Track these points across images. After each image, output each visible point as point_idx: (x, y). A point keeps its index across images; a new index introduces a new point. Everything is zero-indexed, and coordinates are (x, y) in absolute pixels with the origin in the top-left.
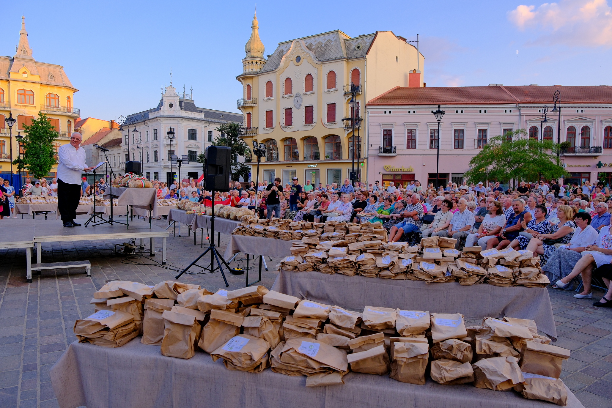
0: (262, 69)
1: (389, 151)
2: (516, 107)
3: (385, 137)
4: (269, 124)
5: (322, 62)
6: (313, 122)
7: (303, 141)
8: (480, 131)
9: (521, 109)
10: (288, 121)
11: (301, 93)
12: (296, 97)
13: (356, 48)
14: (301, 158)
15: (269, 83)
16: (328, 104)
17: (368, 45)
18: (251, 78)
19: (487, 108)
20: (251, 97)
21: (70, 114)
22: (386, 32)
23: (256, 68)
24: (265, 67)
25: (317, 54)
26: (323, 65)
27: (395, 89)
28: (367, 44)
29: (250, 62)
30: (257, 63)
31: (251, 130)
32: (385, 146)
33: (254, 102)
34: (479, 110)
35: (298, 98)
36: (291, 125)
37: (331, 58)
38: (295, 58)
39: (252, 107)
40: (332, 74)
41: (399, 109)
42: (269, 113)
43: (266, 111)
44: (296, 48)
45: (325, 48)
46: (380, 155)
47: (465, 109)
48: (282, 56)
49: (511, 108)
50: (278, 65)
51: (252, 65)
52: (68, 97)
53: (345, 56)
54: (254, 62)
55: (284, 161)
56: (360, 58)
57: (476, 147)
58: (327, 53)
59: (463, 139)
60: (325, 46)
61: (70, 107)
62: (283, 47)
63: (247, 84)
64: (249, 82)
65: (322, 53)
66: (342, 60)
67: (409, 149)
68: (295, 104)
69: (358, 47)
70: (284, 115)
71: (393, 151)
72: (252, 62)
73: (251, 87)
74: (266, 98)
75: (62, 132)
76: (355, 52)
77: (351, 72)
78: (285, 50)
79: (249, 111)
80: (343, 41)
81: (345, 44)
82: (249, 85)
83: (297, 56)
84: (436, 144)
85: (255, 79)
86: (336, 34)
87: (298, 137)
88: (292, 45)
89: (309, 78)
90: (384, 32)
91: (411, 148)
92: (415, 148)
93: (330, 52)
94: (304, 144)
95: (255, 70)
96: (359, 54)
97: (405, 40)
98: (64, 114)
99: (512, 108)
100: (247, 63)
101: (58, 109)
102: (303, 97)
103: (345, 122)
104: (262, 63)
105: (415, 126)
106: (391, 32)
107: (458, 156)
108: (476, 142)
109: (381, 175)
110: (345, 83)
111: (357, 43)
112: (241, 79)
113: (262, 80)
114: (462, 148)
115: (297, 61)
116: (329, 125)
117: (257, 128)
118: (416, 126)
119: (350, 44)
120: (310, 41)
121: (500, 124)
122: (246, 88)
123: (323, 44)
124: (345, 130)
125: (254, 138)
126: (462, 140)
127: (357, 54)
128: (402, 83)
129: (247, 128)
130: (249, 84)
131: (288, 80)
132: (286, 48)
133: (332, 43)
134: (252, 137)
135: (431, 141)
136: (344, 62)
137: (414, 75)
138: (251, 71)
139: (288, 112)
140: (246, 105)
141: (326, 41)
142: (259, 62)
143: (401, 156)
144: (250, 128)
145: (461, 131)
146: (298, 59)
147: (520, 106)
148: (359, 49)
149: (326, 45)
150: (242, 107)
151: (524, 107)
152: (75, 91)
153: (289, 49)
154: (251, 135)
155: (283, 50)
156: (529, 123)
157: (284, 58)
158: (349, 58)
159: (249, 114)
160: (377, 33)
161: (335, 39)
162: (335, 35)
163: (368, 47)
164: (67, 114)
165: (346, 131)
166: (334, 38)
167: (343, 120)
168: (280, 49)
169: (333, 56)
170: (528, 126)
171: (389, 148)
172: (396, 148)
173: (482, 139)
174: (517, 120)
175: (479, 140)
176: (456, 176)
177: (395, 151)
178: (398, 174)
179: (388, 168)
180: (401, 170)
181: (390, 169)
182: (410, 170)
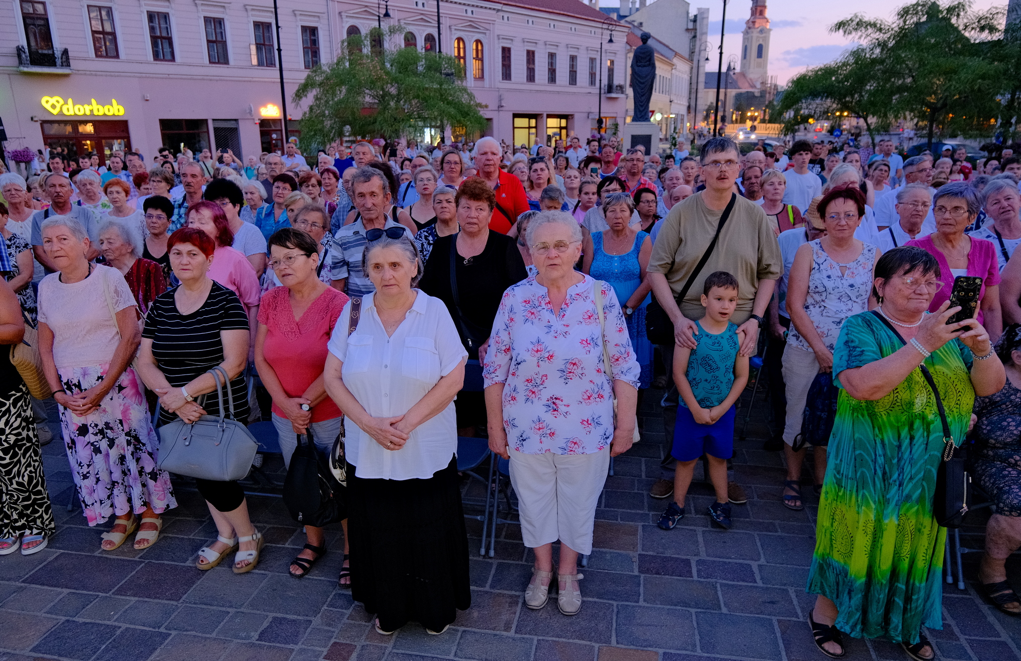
1: (50, 60)
3: (28, 21)
8: (257, 25)
32: (33, 44)
46: (26, 69)
57: (255, 61)
59: (226, 41)
67: (101, 56)
71: (59, 62)
84: (167, 50)
91: (107, 56)
92: (117, 56)
107: (221, 80)
108: (253, 48)
109: (38, 124)
114: (226, 62)
121: (295, 15)
126: (224, 43)
135: (154, 40)
143: (85, 74)
145: (220, 22)
156: (345, 19)
170: (344, 25)
171: (46, 52)
172: (65, 52)
173: (264, 45)
174: (324, 9)
175: (259, 47)
176: (222, 126)
177: (66, 62)
178: (85, 122)
179: (54, 106)
180: (92, 111)
181: (61, 108)
182: (115, 110)
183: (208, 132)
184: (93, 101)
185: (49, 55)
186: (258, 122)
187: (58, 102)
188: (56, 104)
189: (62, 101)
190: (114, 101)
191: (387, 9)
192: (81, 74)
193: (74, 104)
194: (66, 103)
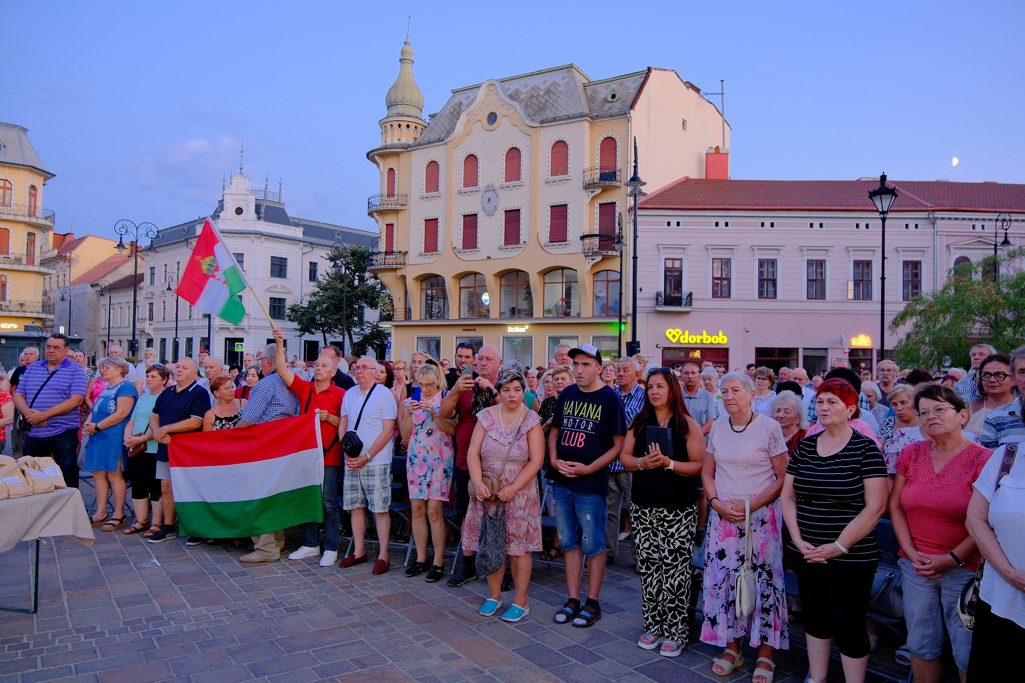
0: (418, 138)
1: (677, 301)
2: (929, 218)
3: (669, 274)
4: (431, 245)
5: (541, 123)
6: (521, 242)
7: (499, 279)
8: (857, 263)
9: (938, 222)
10: (470, 240)
11: (497, 185)
12: (486, 191)
13: (609, 99)
14: (494, 314)
15: (433, 166)
16: (551, 207)
17: (633, 91)
18: (397, 154)
19: (870, 220)
20: (396, 192)
21: (33, 220)
22: (666, 70)
23: (407, 137)
24: (424, 134)
25: (530, 110)
26: (543, 130)
27: (681, 181)
28: (630, 91)
29: (396, 125)
30: (408, 126)
31: (394, 257)
32: (668, 289)
33: (400, 202)
34: (855, 222)
35: (491, 195)
36: (475, 247)
37: (560, 115)
38: (486, 115)
39: (396, 211)
40: (560, 148)
41: (696, 218)
42: (432, 224)
43: (426, 220)
44: (488, 98)
45: (546, 97)
46: (659, 309)
47: (827, 219)
48: (459, 114)
49: (918, 220)
50: (450, 131)
51: (400, 131)
52: (33, 187)
53: (586, 111)
54: (404, 125)
55: (460, 318)
56: (618, 115)
57: (851, 295)
58: (550, 106)
59: (825, 280)
60: (546, 93)
61: (35, 206)
62: (461, 97)
63: (388, 167)
64: (392, 163)
65: (541, 106)
66: (582, 119)
67: (716, 297)
68: (485, 205)
69: (614, 96)
70: (462, 227)
71: (684, 302)
72: (400, 126)
73: (396, 172)
74: (425, 194)
75: (13, 254)
76: (607, 106)
77: (599, 143)
78: (465, 102)
79: (390, 219)
80: (582, 86)
81: (585, 91)
82: (391, 169)
83: (489, 112)
84: (771, 289)
85: (403, 157)
86: (568, 72)
87: (489, 272)
88: (482, 92)
89: (514, 154)
90: (662, 70)
91: (721, 297)
92: (729, 296)
93: (556, 105)
94: (501, 286)
95: (404, 141)
96: (615, 109)
97: (697, 90)
98: (20, 218)
99: (921, 220)
100: (389, 127)
101: (9, 208)
102: (501, 193)
103: (587, 241)
104: (419, 127)
105: (728, 251)
106: (673, 73)
107: (816, 313)
108: (851, 285)
109: (661, 350)
110: (587, 166)
111: (610, 89)
112: (377, 158)
113: (419, 160)
114: (823, 297)
115: (489, 123)
116: (553, 247)
117: (407, 252)
118: (731, 251)
119: (595, 91)
120: (513, 87)
121: (898, 252)
122: (386, 174)
123: (541, 90)
124: (588, 258)
125: (399, 273)
126: (823, 282)
127: (610, 108)
128: (694, 172)
129: (387, 253)
130: (392, 167)
131: (471, 159)
132: (467, 99)
133: (560, 89)
134: (395, 270)
135: (761, 281)
136: (586, 123)
137: (716, 158)
138: (396, 141)
139: (470, 222)
140: (386, 207)
141: (547, 85)
142: (412, 126)
143: (702, 311)
144: (392, 253)
145: (821, 264)
146: (492, 118)
147: (936, 216)
148: (615, 100)
149: (548, 92)
150: (376, 211)
151: (943, 218)
152: (48, 175)
153: (473, 101)
154: (394, 266)
155: (461, 104)
156: (953, 251)
157: (463, 117)
158: (597, 116)
159: (390, 226)
160: (649, 69)
161: (566, 80)
162: (565, 74)
163: (632, 96)
164: (27, 219)
165: (589, 260)
166: (563, 79)
167: (583, 238)
168: (456, 100)
169: (562, 113)
170: (951, 257)
171: (676, 295)
172: (690, 295)
173: (862, 281)
174: (930, 244)
175: (857, 283)
176: (811, 355)
177: (690, 302)
178: (695, 349)
179: (674, 336)
180: (702, 340)
181: (679, 338)
182: (721, 340)
183: (797, 360)
184: (705, 333)
185: (678, 297)
186: (847, 351)
187: (678, 333)
188: (676, 334)
189: (680, 333)
190: (721, 333)
191: (1006, 237)
192: (699, 311)
193: (689, 335)
194: (683, 334)
